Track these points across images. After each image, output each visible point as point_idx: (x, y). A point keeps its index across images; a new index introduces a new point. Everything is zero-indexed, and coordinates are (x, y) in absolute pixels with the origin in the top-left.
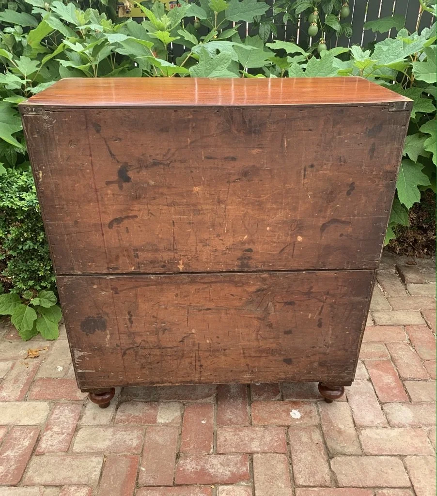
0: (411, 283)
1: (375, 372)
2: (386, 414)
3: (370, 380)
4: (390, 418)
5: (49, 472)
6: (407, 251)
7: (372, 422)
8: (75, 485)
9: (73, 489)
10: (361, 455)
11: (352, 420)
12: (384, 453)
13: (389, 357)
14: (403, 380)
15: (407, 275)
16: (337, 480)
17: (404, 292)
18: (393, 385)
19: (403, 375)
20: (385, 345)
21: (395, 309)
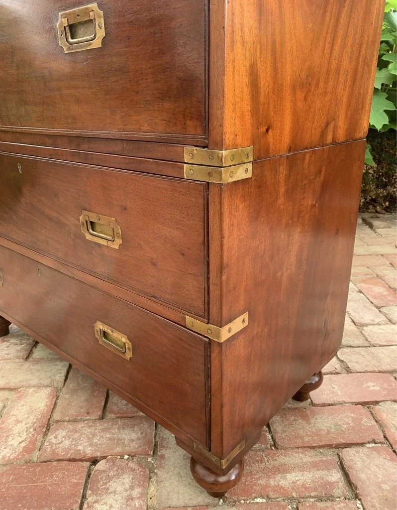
0: (379, 228)
1: (363, 285)
2: (385, 315)
3: (360, 292)
4: (391, 317)
5: (3, 377)
6: (369, 209)
7: (373, 320)
8: (34, 386)
9: (31, 390)
10: (369, 347)
11: (351, 320)
12: (394, 344)
13: (375, 276)
15: (374, 222)
16: (348, 367)
17: (374, 235)
18: (386, 293)
19: (393, 286)
20: (368, 267)
21: (369, 244)
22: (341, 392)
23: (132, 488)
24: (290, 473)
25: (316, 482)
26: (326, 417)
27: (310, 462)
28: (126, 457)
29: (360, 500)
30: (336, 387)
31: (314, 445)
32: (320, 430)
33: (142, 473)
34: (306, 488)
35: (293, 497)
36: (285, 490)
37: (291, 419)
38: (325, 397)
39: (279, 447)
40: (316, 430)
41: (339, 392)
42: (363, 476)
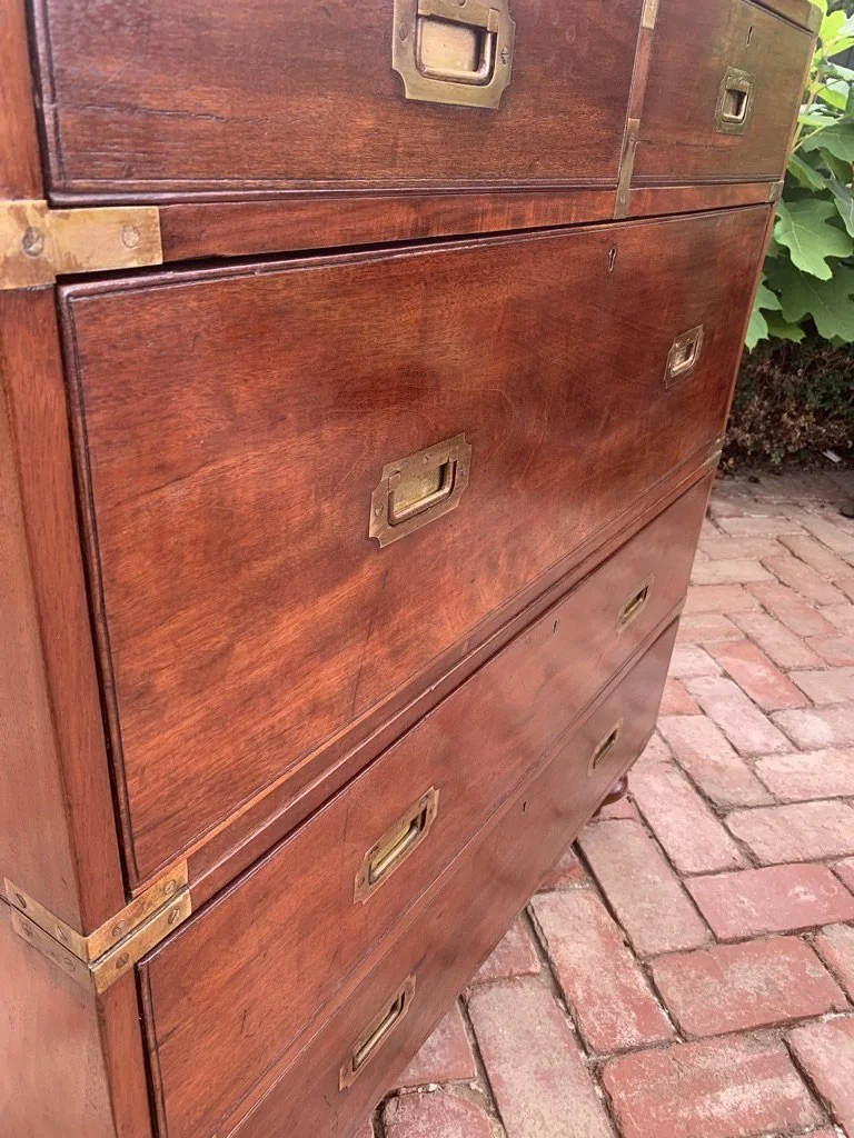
0: (722, 516)
1: (728, 659)
2: (783, 731)
3: (726, 675)
4: (794, 735)
7: (767, 745)
10: (774, 805)
11: (729, 746)
12: (813, 797)
13: (744, 637)
14: (786, 670)
16: (753, 854)
17: (715, 533)
18: (772, 679)
19: (781, 662)
20: (725, 616)
21: (714, 558)
22: (757, 911)
24: (723, 1089)
25: (769, 1102)
26: (746, 966)
27: (747, 1063)
28: (433, 1087)
29: (841, 1126)
30: (746, 900)
31: (743, 1027)
32: (744, 995)
33: (475, 1120)
34: (757, 1117)
36: (725, 1125)
37: (692, 976)
38: (733, 922)
39: (689, 1038)
40: (739, 995)
41: (753, 910)
42: (835, 1081)
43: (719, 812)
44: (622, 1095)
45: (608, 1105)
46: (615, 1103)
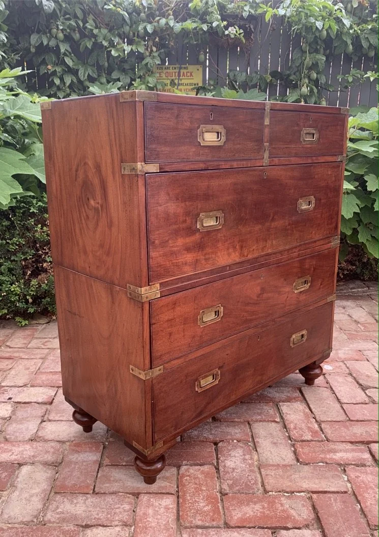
11: (376, 371)
22: (369, 415)
23: (244, 455)
24: (338, 453)
25: (355, 458)
26: (359, 427)
27: (350, 449)
28: (235, 441)
30: (366, 412)
31: (352, 441)
32: (356, 433)
33: (248, 449)
34: (349, 460)
35: (341, 464)
36: (336, 460)
37: (337, 427)
38: (358, 417)
39: (330, 441)
40: (353, 434)
43: (364, 388)
44: (301, 450)
45: (295, 452)
46: (297, 451)
